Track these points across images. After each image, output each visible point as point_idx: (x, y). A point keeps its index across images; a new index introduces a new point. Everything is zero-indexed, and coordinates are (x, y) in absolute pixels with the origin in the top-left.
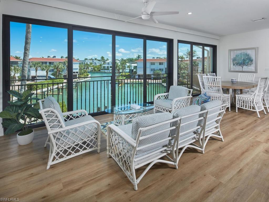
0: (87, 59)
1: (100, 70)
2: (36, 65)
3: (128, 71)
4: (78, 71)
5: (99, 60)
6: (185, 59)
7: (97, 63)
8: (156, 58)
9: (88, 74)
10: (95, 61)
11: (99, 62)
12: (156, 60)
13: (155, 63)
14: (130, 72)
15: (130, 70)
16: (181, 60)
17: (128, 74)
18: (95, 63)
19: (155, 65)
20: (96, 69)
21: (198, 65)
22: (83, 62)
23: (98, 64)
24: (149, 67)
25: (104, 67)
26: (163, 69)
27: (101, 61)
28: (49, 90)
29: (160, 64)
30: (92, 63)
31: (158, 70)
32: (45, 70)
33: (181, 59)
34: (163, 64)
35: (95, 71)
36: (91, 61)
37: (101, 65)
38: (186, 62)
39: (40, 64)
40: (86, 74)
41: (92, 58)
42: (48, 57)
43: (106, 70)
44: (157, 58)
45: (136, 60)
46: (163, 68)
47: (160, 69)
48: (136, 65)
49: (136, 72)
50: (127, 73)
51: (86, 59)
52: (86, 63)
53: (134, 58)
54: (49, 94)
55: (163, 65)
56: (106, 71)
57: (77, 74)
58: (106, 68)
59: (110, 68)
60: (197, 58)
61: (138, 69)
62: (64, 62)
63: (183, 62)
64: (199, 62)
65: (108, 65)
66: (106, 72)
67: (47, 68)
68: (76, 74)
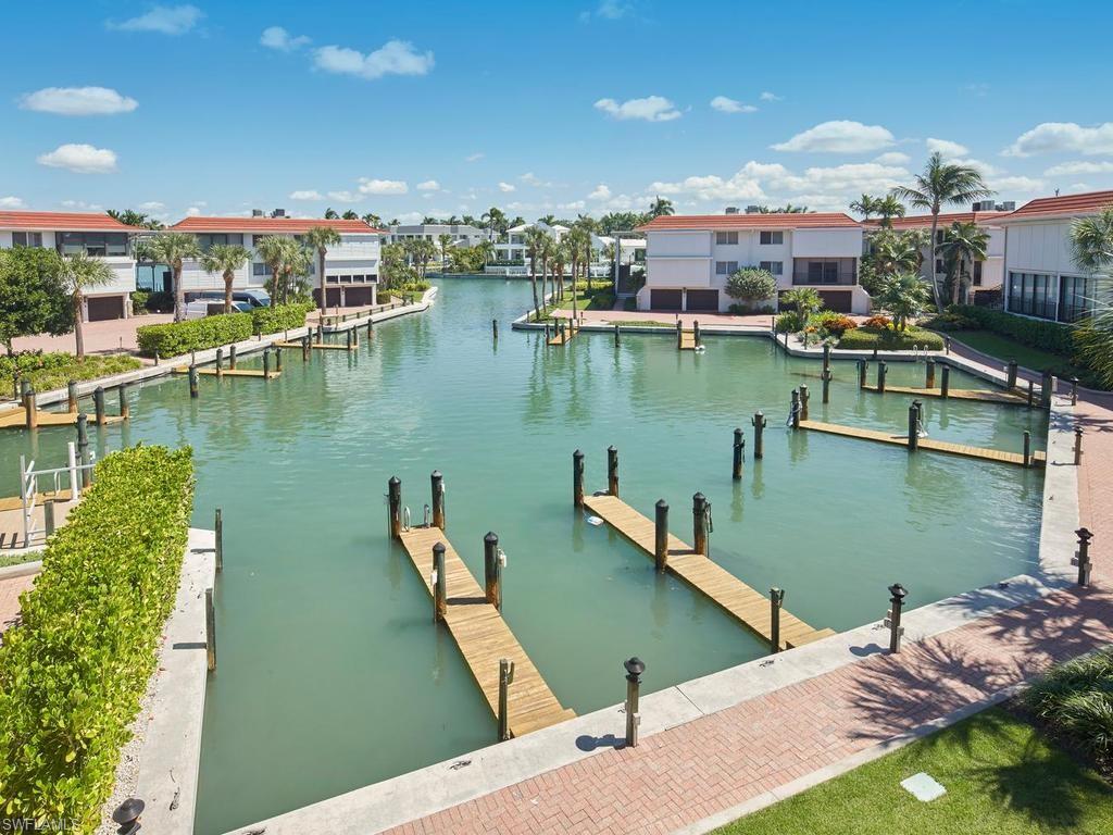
0: (431, 220)
1: (482, 268)
2: (175, 248)
3: (606, 269)
4: (374, 271)
5: (482, 226)
6: (907, 215)
7: (471, 237)
8: (742, 212)
9: (425, 282)
10: (463, 230)
11: (481, 232)
12: (741, 219)
13: (737, 233)
14: (611, 277)
15: (613, 265)
16: (881, 217)
17: (602, 285)
18: (464, 237)
19: (737, 243)
20: (466, 261)
21: (987, 241)
22: (414, 234)
23: (475, 242)
24: (708, 253)
25: (500, 253)
26: (780, 264)
27: (489, 230)
28: (226, 358)
29: (766, 238)
30: (448, 237)
31: (754, 268)
32: (217, 269)
33: (881, 212)
34: (782, 238)
35: (461, 271)
36: (447, 230)
37: (485, 246)
38: (910, 229)
39: (190, 242)
40: (413, 285)
41: (454, 217)
42: (255, 213)
43: (511, 265)
44: (751, 209)
45: (645, 220)
46: (779, 261)
47: (765, 265)
48: (641, 243)
49: (640, 280)
50: (601, 280)
51: (429, 221)
52: (424, 238)
53: (637, 213)
54: (224, 375)
55: (781, 243)
56: (508, 271)
57: (373, 284)
58: (510, 258)
59: (527, 257)
60: (977, 207)
61: (648, 263)
62: (311, 236)
63: (895, 228)
64: (991, 227)
65: (517, 247)
66: (508, 274)
67: (226, 260)
68: (366, 283)
